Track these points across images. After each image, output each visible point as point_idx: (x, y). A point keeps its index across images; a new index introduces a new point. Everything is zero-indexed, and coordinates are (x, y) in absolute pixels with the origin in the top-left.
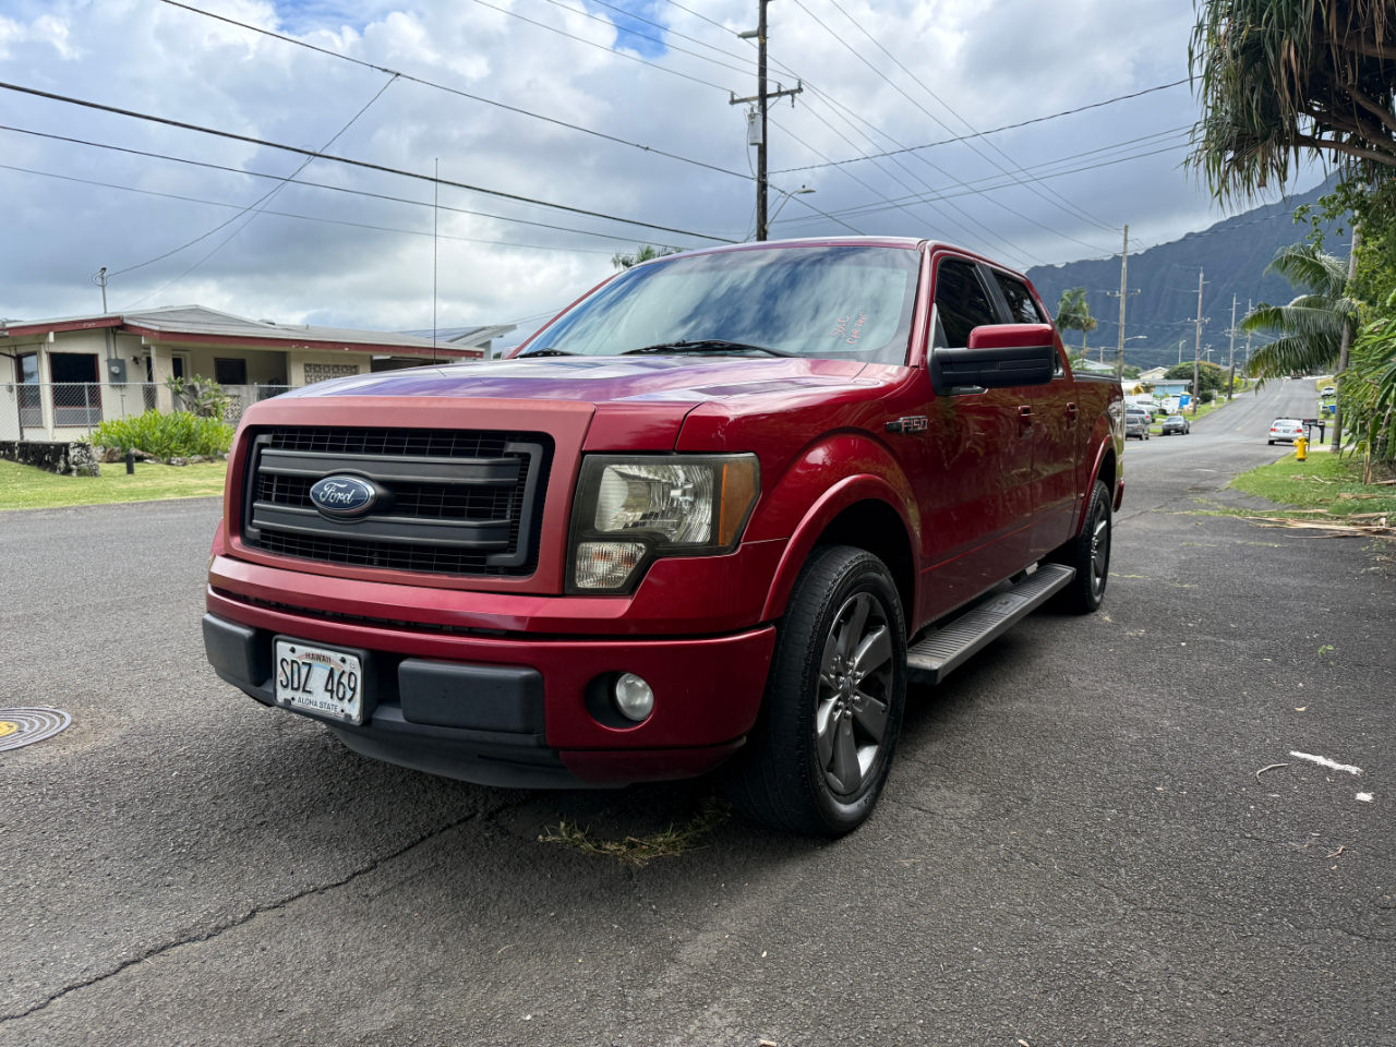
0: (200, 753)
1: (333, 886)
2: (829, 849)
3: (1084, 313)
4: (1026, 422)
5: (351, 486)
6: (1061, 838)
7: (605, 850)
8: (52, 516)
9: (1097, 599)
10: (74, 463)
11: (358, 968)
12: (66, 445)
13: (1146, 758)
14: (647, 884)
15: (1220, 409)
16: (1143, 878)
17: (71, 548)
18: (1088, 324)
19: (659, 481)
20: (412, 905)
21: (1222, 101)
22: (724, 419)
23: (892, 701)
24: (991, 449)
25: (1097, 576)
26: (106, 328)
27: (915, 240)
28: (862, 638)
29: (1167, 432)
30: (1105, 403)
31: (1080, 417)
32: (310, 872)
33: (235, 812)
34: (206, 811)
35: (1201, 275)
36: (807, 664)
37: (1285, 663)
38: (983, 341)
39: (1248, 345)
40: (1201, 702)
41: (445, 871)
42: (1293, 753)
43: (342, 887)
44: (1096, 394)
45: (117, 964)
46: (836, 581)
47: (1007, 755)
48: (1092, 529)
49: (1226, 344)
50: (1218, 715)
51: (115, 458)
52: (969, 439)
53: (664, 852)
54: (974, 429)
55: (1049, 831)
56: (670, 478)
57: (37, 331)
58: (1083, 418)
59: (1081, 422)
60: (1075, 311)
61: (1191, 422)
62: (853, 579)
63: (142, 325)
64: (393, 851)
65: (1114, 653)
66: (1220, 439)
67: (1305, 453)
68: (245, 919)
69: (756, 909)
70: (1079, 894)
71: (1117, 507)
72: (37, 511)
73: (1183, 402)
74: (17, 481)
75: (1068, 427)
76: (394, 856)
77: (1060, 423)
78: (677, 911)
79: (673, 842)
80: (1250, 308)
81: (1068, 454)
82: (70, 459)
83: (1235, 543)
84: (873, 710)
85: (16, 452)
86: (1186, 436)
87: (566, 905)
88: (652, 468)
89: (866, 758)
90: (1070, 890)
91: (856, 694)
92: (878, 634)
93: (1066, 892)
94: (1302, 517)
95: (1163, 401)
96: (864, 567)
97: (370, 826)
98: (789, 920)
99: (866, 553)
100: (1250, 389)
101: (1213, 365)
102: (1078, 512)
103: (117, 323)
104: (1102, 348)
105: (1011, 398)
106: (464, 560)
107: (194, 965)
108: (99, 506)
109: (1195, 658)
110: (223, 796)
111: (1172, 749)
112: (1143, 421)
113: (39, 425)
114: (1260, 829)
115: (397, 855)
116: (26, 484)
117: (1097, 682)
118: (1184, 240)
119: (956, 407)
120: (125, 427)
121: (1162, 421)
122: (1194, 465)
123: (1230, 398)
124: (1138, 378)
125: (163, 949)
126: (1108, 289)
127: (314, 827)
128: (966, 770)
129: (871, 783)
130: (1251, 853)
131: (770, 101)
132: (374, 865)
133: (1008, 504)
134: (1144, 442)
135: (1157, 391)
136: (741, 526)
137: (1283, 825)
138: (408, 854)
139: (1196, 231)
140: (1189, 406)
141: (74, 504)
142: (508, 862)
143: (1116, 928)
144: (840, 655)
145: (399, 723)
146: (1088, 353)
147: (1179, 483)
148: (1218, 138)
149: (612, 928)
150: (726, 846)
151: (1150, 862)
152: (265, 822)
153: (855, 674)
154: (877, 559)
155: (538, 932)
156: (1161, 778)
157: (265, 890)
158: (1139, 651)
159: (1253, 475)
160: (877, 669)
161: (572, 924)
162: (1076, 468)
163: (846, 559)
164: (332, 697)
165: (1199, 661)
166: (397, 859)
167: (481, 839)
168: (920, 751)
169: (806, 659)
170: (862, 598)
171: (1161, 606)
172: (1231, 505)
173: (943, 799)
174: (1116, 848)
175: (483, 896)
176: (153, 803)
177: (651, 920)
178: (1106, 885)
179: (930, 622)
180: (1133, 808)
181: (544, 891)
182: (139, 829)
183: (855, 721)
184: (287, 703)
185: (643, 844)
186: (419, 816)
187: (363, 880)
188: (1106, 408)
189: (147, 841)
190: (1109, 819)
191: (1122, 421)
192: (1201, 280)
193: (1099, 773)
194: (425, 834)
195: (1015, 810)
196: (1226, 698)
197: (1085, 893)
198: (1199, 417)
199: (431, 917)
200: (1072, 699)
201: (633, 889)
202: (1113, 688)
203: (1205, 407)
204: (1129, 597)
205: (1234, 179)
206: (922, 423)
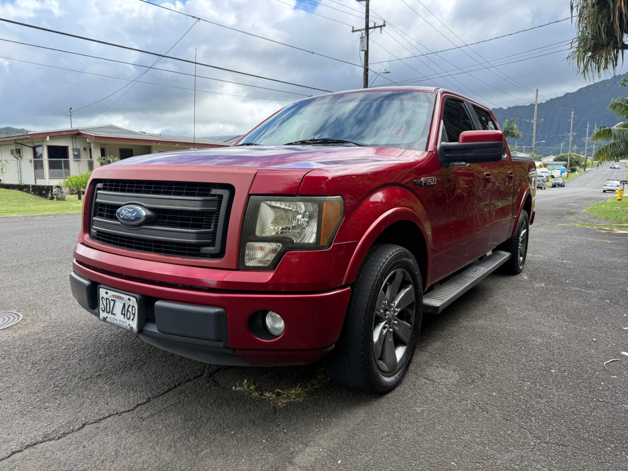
0: (78, 337)
1: (126, 411)
2: (379, 400)
3: (516, 130)
4: (488, 181)
5: (135, 210)
6: (501, 398)
7: (265, 396)
8: (43, 218)
9: (521, 267)
10: (55, 195)
11: (129, 460)
12: (52, 187)
13: (546, 353)
14: (283, 417)
15: (580, 175)
16: (545, 424)
17: (46, 233)
18: (518, 135)
19: (291, 210)
20: (163, 423)
21: (586, 28)
22: (325, 178)
23: (415, 323)
24: (471, 193)
25: (521, 256)
26: (72, 135)
27: (434, 88)
28: (399, 291)
29: (554, 186)
30: (527, 172)
32: (117, 403)
33: (87, 369)
34: (74, 368)
35: (573, 113)
36: (368, 307)
37: (616, 303)
38: (466, 139)
39: (594, 146)
40: (574, 323)
41: (183, 405)
42: (623, 353)
43: (131, 412)
44: (523, 167)
45: (9, 453)
46: (384, 263)
47: (474, 349)
48: (519, 233)
49: (584, 145)
50: (582, 330)
51: (74, 193)
52: (460, 188)
53: (294, 399)
54: (462, 183)
55: (494, 394)
56: (297, 209)
57: (42, 136)
58: (516, 179)
59: (515, 181)
60: (512, 129)
61: (566, 181)
62: (394, 262)
63: (87, 133)
64: (159, 393)
65: (529, 296)
66: (579, 189)
67: (621, 197)
68: (79, 429)
69: (338, 434)
70: (510, 432)
71: (532, 223)
72: (37, 216)
73: (562, 172)
74: (30, 202)
75: (509, 184)
76: (160, 396)
77: (505, 181)
78: (297, 434)
79: (299, 394)
80: (596, 128)
81: (509, 196)
82: (53, 193)
83: (588, 240)
84: (404, 328)
85: (31, 189)
86: (563, 188)
87: (240, 427)
88: (288, 204)
89: (400, 352)
90: (505, 429)
91: (395, 320)
92: (407, 289)
93: (503, 430)
94: (621, 228)
95: (553, 171)
96: (400, 256)
97: (151, 379)
98: (354, 441)
99: (401, 248)
100: (594, 167)
101: (577, 155)
102: (513, 224)
103: (77, 132)
104: (524, 147)
105: (480, 168)
106: (189, 250)
107: (48, 454)
108: (64, 214)
109: (570, 299)
110: (84, 360)
111: (559, 349)
112: (543, 180)
113: (43, 177)
114: (607, 396)
115: (161, 395)
116: (34, 204)
117: (520, 310)
118: (565, 95)
119: (454, 173)
120: (79, 179)
121: (552, 181)
122: (567, 202)
123: (585, 170)
124: (541, 160)
125: (35, 444)
126: (528, 119)
127: (124, 378)
128: (452, 357)
129: (403, 365)
130: (603, 411)
131: (370, 31)
132: (149, 400)
133: (478, 220)
134: (543, 190)
135: (549, 167)
136: (333, 234)
137: (619, 395)
138: (167, 395)
139: (571, 92)
140: (565, 174)
141: (53, 213)
142: (215, 401)
143: (530, 454)
144: (387, 300)
145: (156, 332)
146: (517, 149)
147: (560, 210)
148: (584, 46)
149: (262, 442)
150: (326, 396)
151: (548, 414)
152: (100, 374)
153: (395, 310)
154: (407, 251)
155: (224, 443)
156: (553, 365)
157: (92, 413)
158: (542, 295)
159: (596, 207)
160: (407, 307)
161: (242, 439)
162: (512, 204)
163: (390, 251)
164: (124, 318)
165: (572, 300)
166: (160, 398)
167: (204, 388)
168: (429, 346)
169: (367, 304)
170: (399, 271)
171: (552, 271)
172: (586, 221)
173: (440, 373)
174: (530, 405)
175: (200, 420)
176: (50, 362)
177: (283, 438)
178: (525, 427)
179: (436, 281)
180: (539, 382)
181: (231, 419)
182: (39, 376)
183: (395, 334)
184: (105, 319)
185: (284, 394)
186: (176, 374)
187: (142, 408)
188: (528, 174)
189: (41, 383)
190: (526, 388)
191: (535, 181)
192: (572, 115)
193: (521, 361)
194: (177, 384)
195: (477, 381)
196: (586, 321)
197: (513, 432)
198: (570, 179)
199: (171, 431)
200: (507, 320)
201: (276, 420)
202: (529, 314)
203: (573, 174)
204: (536, 266)
205: (591, 65)
206: (434, 181)
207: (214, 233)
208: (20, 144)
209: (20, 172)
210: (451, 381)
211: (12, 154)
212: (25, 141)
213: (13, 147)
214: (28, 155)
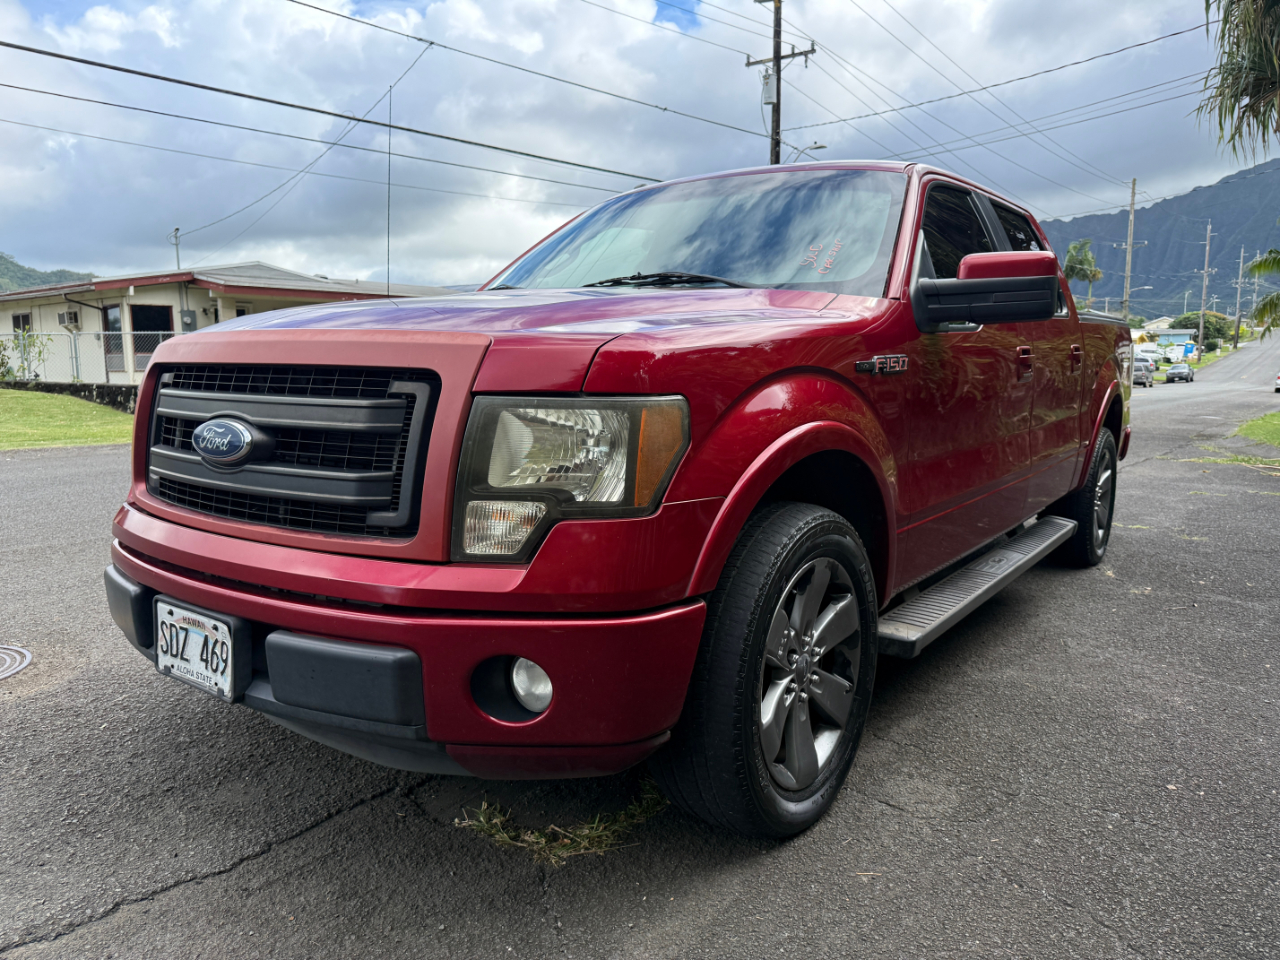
0: (138, 702)
1: (214, 874)
2: (775, 854)
3: (1090, 265)
4: (1025, 364)
5: (230, 430)
6: (1052, 850)
7: (523, 841)
8: (116, 451)
9: (1100, 552)
12: (137, 388)
13: (1155, 745)
14: (558, 892)
15: (1225, 357)
16: (1152, 915)
18: (1094, 275)
19: (571, 428)
20: (291, 903)
21: (1238, 47)
22: (647, 356)
23: (859, 679)
24: (990, 393)
25: (1100, 528)
26: (179, 283)
27: (903, 164)
28: (823, 608)
29: (1170, 380)
30: (1112, 349)
31: (1085, 361)
32: (197, 855)
33: (147, 774)
34: (119, 771)
35: (1209, 227)
36: (747, 645)
38: (975, 270)
39: (1255, 295)
40: (1218, 676)
41: (341, 860)
43: (224, 876)
44: (1103, 339)
46: (786, 545)
47: (993, 735)
48: (1096, 478)
49: (1232, 294)
50: (1237, 692)
52: (967, 382)
53: (586, 849)
54: (972, 369)
55: (1036, 841)
56: (584, 425)
57: (119, 285)
58: (1088, 363)
59: (1085, 367)
60: (1081, 263)
61: (1195, 370)
62: (809, 543)
63: (210, 280)
64: (293, 830)
65: (1116, 613)
66: (1225, 386)
68: (106, 914)
69: (677, 934)
70: (1072, 934)
71: (1123, 456)
72: (102, 447)
73: (1188, 351)
74: (92, 420)
75: (1072, 371)
76: (293, 838)
77: (1063, 367)
78: (584, 932)
79: (599, 837)
81: (1072, 400)
83: (1246, 492)
84: (836, 690)
85: (95, 393)
86: (1191, 384)
87: (460, 915)
88: (563, 413)
89: (825, 745)
90: (1061, 927)
91: (814, 673)
92: (842, 604)
93: (1056, 929)
95: (1168, 349)
96: (823, 529)
97: (280, 798)
99: (827, 512)
100: (1256, 339)
101: (1219, 314)
102: (1082, 459)
103: (189, 278)
104: (1107, 299)
105: (1010, 338)
106: (343, 518)
109: (1209, 622)
110: (143, 753)
111: (1185, 734)
112: (1147, 369)
113: (121, 369)
115: (297, 835)
116: (99, 422)
117: (1098, 647)
118: (1193, 192)
121: (1166, 369)
122: (1199, 412)
123: (1235, 347)
124: (1143, 327)
126: (1114, 242)
127: (223, 795)
128: (945, 754)
129: (831, 774)
131: (784, 62)
132: (268, 848)
133: (1008, 450)
134: (1148, 389)
135: (1160, 340)
136: (663, 482)
138: (308, 836)
139: (1205, 184)
140: (1194, 355)
142: (412, 852)
144: (795, 629)
145: (271, 702)
146: (1093, 303)
147: (1184, 430)
148: (1233, 83)
149: (505, 951)
150: (658, 844)
151: (1162, 891)
152: (173, 788)
153: (813, 650)
154: (840, 519)
155: (419, 951)
156: (1172, 773)
157: (139, 877)
158: (1145, 612)
159: (1261, 422)
160: (841, 643)
161: (461, 942)
162: (1081, 414)
163: (800, 520)
164: (206, 668)
165: (1213, 625)
166: (294, 842)
167: (392, 820)
168: (895, 728)
169: (746, 640)
170: (821, 565)
171: (1169, 560)
172: (1240, 453)
173: (915, 791)
174: (1120, 868)
175: (372, 896)
176: (69, 760)
177: (552, 943)
178: (1106, 923)
179: (911, 584)
180: (1140, 812)
181: (442, 894)
182: (41, 791)
183: (812, 703)
184: (168, 670)
185: (566, 837)
186: (334, 788)
187: (250, 867)
188: (1114, 352)
189: (42, 807)
190: (1110, 827)
191: (1128, 368)
192: (1209, 232)
193: (1099, 763)
194: (333, 811)
195: (999, 809)
196: (1245, 671)
197: (1080, 933)
198: (1204, 365)
199: (307, 922)
200: (1069, 668)
201: (542, 897)
202: (1117, 655)
203: (1210, 355)
204: (1133, 549)
205: (1249, 125)
206: (901, 363)
207: (396, 480)
208: (78, 302)
209: (76, 358)
210: (940, 808)
211: (60, 323)
212: (88, 296)
213: (64, 309)
214: (92, 323)
